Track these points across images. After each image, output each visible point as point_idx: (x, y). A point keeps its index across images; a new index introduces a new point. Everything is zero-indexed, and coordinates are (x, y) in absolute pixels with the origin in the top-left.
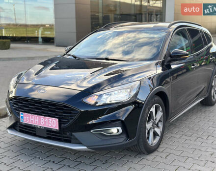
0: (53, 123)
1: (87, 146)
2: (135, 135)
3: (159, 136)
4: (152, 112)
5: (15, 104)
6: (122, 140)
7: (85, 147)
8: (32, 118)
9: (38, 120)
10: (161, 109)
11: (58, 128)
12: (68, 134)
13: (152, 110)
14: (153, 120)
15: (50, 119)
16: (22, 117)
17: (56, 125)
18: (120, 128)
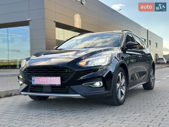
0: (56, 81)
1: (80, 94)
2: (111, 89)
3: (124, 95)
4: (119, 76)
5: (28, 72)
6: (103, 91)
7: (80, 95)
8: (41, 79)
9: (45, 80)
10: (124, 77)
11: (60, 84)
12: (67, 87)
13: (119, 75)
14: (120, 83)
15: (54, 78)
16: (34, 80)
17: (59, 82)
18: (101, 82)
